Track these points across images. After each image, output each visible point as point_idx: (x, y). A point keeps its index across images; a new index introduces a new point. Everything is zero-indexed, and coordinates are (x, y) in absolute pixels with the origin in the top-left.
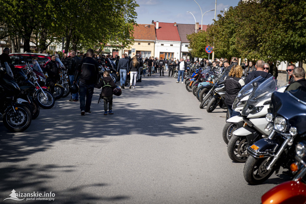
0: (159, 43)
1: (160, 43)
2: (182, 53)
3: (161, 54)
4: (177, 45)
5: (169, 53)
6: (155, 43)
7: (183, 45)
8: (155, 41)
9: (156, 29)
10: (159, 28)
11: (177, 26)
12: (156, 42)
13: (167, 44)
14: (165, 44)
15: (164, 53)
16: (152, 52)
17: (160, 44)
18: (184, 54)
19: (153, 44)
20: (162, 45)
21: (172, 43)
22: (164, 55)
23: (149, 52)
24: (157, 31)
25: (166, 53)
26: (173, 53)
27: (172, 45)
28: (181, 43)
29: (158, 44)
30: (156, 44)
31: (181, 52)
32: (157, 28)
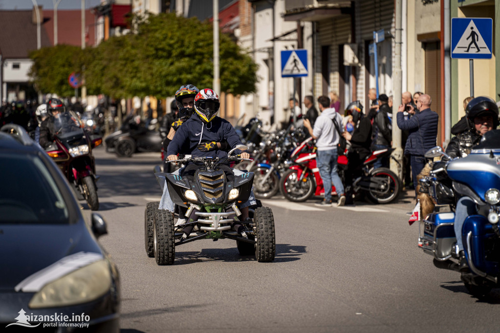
2: (5, 86)
7: (6, 65)
18: (12, 86)
28: (3, 60)
31: (2, 82)
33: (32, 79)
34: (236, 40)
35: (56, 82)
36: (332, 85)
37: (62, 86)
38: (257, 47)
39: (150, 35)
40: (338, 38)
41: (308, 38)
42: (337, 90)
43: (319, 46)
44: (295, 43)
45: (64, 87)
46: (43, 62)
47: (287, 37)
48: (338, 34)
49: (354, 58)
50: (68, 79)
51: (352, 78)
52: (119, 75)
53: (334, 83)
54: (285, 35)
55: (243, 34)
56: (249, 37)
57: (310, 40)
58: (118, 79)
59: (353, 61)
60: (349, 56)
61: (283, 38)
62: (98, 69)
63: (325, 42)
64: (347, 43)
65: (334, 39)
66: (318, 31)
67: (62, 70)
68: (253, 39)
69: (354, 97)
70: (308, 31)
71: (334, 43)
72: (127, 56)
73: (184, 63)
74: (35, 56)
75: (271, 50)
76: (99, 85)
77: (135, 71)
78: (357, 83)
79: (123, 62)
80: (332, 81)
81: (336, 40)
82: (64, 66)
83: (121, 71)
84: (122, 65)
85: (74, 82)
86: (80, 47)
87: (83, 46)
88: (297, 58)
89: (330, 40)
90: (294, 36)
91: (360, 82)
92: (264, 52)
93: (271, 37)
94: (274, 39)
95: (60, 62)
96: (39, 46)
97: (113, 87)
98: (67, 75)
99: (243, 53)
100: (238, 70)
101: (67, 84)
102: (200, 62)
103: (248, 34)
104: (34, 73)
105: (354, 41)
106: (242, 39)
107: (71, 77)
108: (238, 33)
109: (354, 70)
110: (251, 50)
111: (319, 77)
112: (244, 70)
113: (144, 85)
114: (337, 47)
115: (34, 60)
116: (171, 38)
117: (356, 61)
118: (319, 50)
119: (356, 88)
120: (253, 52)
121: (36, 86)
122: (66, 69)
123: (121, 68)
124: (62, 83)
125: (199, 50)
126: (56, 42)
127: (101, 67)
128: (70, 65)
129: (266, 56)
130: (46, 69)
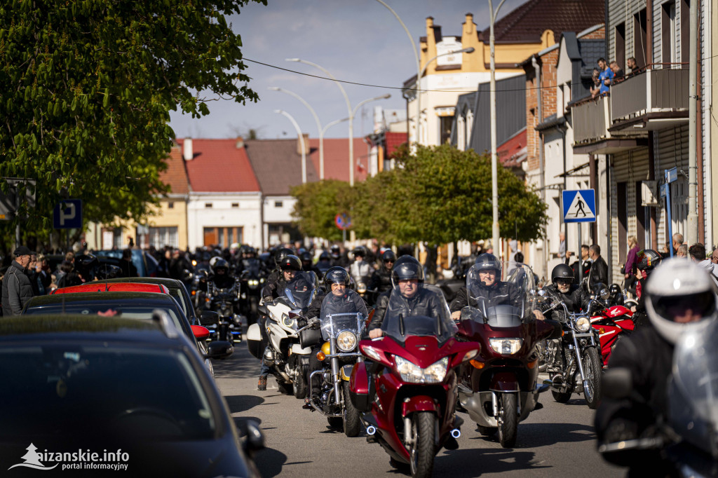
0: (198, 200)
1: (203, 200)
2: (266, 227)
3: (207, 234)
4: (250, 202)
5: (230, 229)
6: (187, 201)
7: (267, 203)
8: (186, 196)
9: (185, 162)
10: (195, 155)
11: (246, 147)
12: (192, 198)
13: (222, 203)
14: (216, 204)
15: (216, 232)
16: (181, 229)
17: (201, 204)
18: (274, 227)
19: (182, 204)
20: (209, 206)
21: (235, 198)
22: (214, 235)
23: (173, 230)
24: (189, 165)
25: (221, 229)
26: (240, 229)
27: (235, 205)
28: (263, 197)
29: (197, 204)
30: (191, 206)
31: (263, 223)
32: (188, 155)
33: (296, 219)
34: (524, 175)
35: (321, 224)
36: (629, 229)
37: (328, 229)
38: (547, 183)
39: (419, 170)
40: (635, 174)
41: (602, 173)
42: (635, 234)
43: (615, 183)
44: (588, 179)
45: (331, 230)
46: (306, 201)
47: (579, 172)
48: (635, 169)
49: (652, 198)
50: (334, 220)
51: (652, 221)
52: (387, 218)
53: (632, 226)
54: (576, 170)
55: (531, 168)
56: (538, 171)
57: (605, 175)
58: (386, 222)
59: (652, 201)
60: (647, 196)
61: (574, 174)
62: (364, 209)
63: (621, 178)
64: (645, 180)
65: (631, 175)
66: (612, 165)
67: (328, 209)
68: (543, 173)
69: (654, 243)
70: (602, 166)
71: (631, 180)
72: (396, 194)
73: (458, 201)
74: (297, 193)
75: (562, 187)
76: (367, 228)
77: (404, 212)
78: (657, 228)
79: (392, 202)
80: (629, 224)
81: (633, 176)
82: (329, 205)
83: (389, 212)
84: (390, 205)
85: (340, 223)
86: (349, 183)
87: (352, 183)
88: (582, 199)
89: (627, 176)
90: (587, 171)
91: (660, 226)
92: (554, 188)
93: (562, 172)
94: (565, 175)
95: (325, 200)
96: (304, 180)
97: (381, 231)
98: (333, 215)
99: (529, 190)
100: (523, 209)
101: (334, 226)
102: (478, 200)
103: (537, 168)
104: (297, 214)
105: (652, 178)
106: (530, 173)
107: (338, 218)
108: (525, 166)
109: (653, 212)
110: (538, 186)
111: (615, 221)
112: (530, 210)
113: (415, 228)
114: (635, 184)
115: (297, 197)
116: (444, 174)
117: (655, 201)
118: (615, 187)
119: (657, 234)
120: (543, 189)
121: (300, 228)
122: (333, 208)
123: (390, 208)
124: (328, 224)
125: (476, 186)
126: (322, 176)
127: (368, 207)
128: (337, 204)
129: (556, 193)
130: (309, 209)
